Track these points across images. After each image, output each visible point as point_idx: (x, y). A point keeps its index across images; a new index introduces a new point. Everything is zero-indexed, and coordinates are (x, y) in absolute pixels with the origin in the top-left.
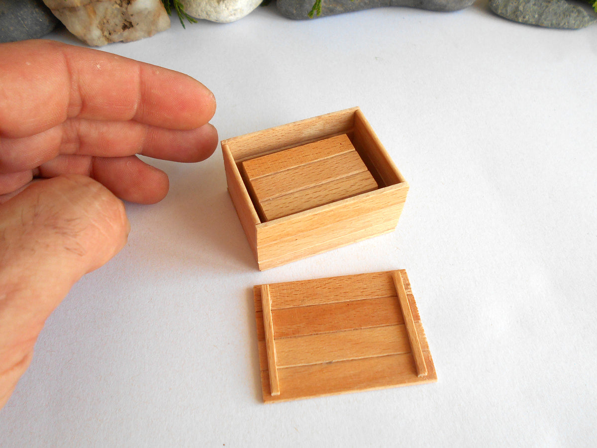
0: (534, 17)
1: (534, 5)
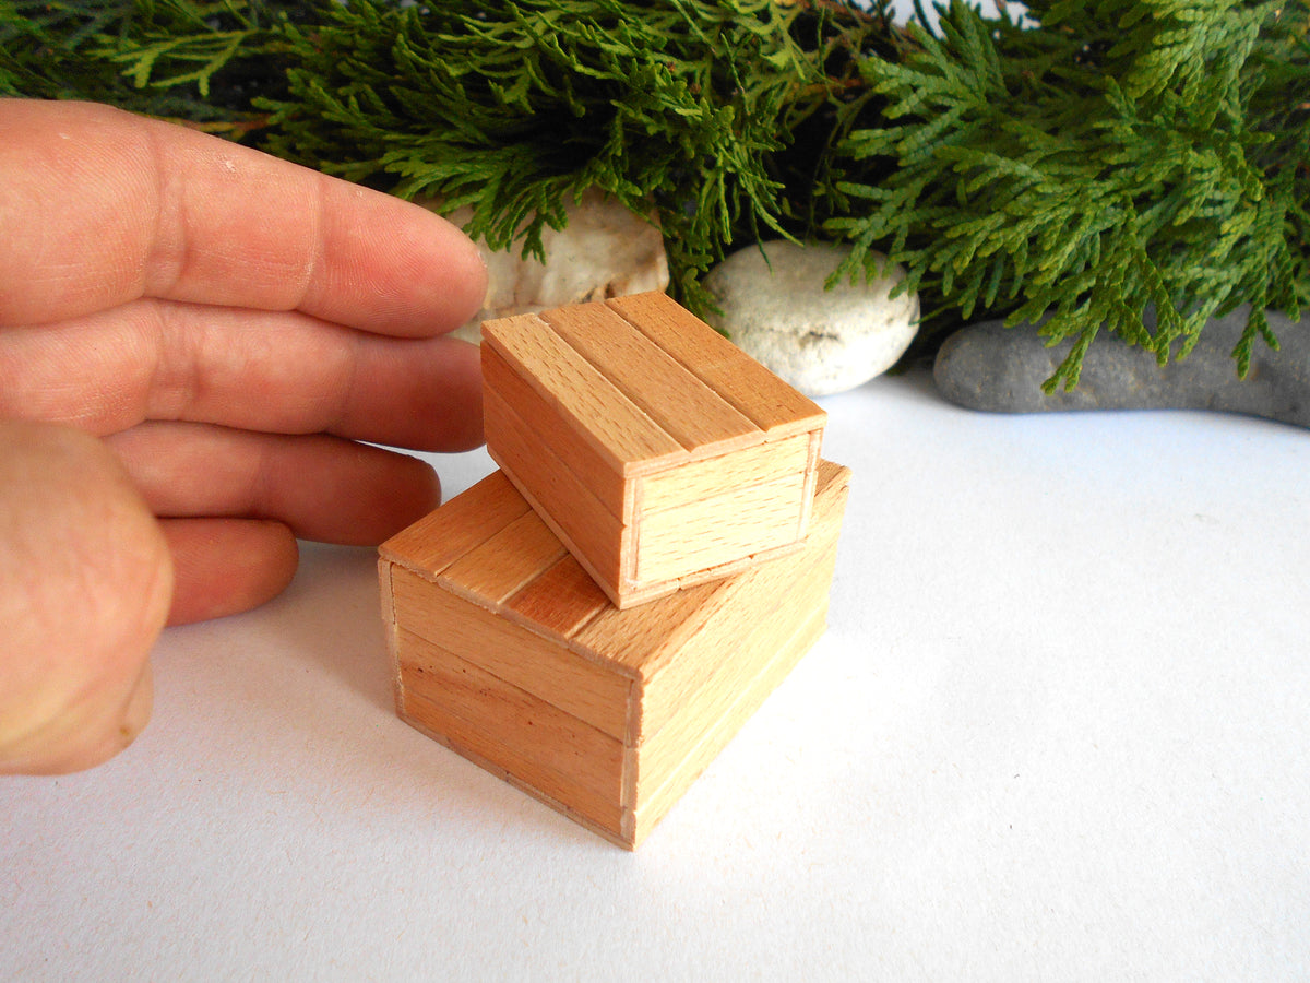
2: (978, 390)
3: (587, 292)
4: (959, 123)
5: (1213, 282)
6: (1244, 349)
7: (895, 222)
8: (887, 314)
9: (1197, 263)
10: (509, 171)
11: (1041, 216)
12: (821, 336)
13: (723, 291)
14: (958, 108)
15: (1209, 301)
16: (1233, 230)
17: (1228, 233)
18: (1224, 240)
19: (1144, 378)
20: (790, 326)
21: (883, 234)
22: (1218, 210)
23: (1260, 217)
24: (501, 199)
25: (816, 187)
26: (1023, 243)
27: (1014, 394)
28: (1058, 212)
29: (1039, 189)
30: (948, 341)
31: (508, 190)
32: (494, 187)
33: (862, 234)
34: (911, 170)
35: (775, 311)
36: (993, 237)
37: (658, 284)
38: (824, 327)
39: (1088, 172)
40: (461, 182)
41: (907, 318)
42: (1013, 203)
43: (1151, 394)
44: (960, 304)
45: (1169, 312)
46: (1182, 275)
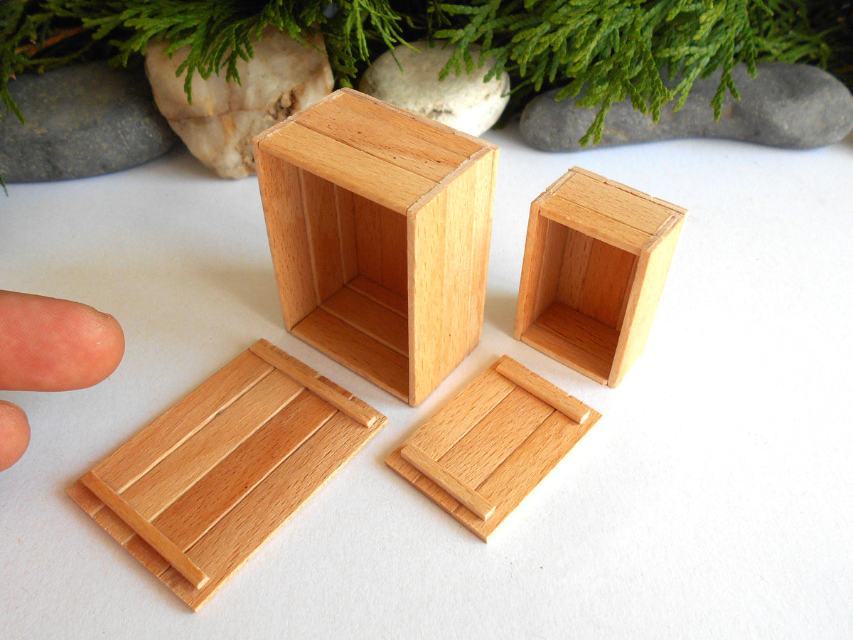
2: (548, 139)
3: (277, 98)
5: (697, 56)
6: (718, 101)
7: (483, 29)
8: (484, 93)
9: (685, 44)
10: (212, 17)
11: (573, 24)
12: (441, 112)
13: (374, 83)
15: (694, 70)
16: (708, 20)
17: (705, 22)
18: (702, 27)
20: (419, 106)
21: (476, 38)
23: (729, 7)
24: (208, 39)
25: (431, 5)
26: (564, 42)
27: (572, 140)
28: (585, 20)
30: (528, 106)
31: (212, 32)
32: (201, 31)
33: (460, 40)
35: (409, 97)
36: (543, 40)
37: (326, 87)
38: (442, 106)
40: (179, 29)
41: (499, 93)
42: (555, 14)
43: (664, 131)
44: (533, 81)
45: (659, 85)
46: (676, 53)
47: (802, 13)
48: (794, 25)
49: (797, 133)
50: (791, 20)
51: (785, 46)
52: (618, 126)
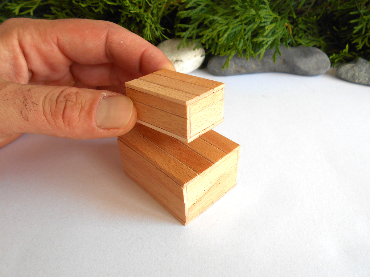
0: (365, 79)
1: (365, 73)
2: (217, 71)
4: (204, 8)
5: (266, 41)
6: (275, 57)
7: (192, 32)
8: (194, 55)
9: (261, 37)
11: (219, 29)
12: (178, 61)
14: (203, 5)
15: (265, 46)
16: (269, 28)
17: (267, 29)
18: (266, 31)
19: (257, 65)
21: (190, 36)
22: (266, 24)
25: (175, 25)
26: (216, 35)
27: (226, 72)
28: (223, 27)
29: (220, 22)
30: (210, 60)
33: (184, 36)
34: (195, 20)
36: (209, 34)
38: (179, 59)
39: (231, 17)
41: (200, 55)
42: (214, 26)
43: (259, 69)
44: (211, 50)
46: (259, 40)
47: (316, 31)
48: (313, 35)
49: (307, 69)
50: (312, 33)
51: (307, 42)
52: (242, 67)
